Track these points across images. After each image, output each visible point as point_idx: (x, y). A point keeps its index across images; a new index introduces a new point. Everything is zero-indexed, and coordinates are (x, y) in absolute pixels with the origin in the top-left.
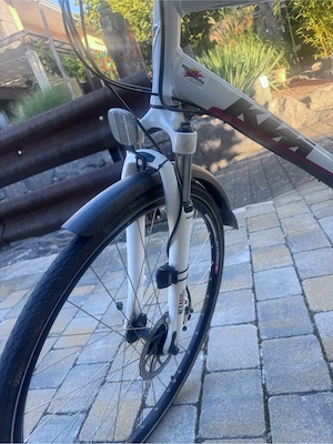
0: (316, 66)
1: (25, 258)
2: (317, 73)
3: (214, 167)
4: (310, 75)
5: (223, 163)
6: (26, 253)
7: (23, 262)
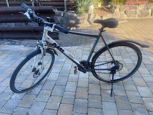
0: (109, 6)
1: (8, 44)
2: (108, 8)
3: (72, 29)
4: (107, 8)
5: (74, 28)
6: (8, 43)
7: (7, 45)
